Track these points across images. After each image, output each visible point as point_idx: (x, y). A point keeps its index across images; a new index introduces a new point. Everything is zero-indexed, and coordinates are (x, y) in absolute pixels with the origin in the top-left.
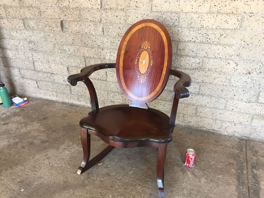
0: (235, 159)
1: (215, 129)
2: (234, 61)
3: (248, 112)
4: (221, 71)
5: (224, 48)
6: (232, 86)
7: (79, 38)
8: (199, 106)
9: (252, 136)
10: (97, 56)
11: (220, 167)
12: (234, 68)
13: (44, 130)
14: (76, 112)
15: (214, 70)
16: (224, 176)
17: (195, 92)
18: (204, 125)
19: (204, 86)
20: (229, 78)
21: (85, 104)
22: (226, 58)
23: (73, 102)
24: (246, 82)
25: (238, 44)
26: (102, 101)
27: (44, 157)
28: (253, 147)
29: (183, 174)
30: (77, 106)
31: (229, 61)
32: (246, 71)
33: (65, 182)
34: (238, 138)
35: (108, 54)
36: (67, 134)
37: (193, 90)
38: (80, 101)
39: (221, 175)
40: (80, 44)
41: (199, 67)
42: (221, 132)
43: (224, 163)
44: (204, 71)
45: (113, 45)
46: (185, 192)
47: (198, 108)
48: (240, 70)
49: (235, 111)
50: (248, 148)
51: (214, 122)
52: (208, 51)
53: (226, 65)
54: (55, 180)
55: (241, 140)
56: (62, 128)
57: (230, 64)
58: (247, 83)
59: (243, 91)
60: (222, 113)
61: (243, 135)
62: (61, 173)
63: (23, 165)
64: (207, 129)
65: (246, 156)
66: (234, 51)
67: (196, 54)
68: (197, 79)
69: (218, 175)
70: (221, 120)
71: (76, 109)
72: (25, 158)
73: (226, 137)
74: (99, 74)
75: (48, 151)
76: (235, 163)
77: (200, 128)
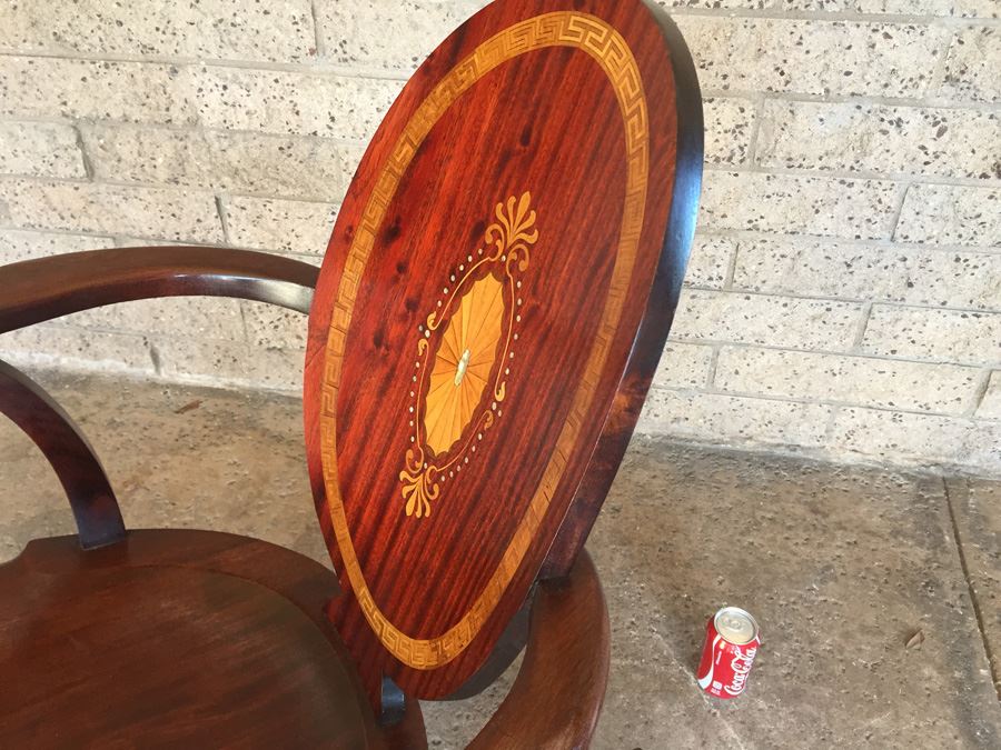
0: (921, 600)
1: (802, 444)
2: (931, 111)
3: (964, 359)
4: (852, 168)
5: (878, 37)
6: (901, 240)
7: (15, 8)
8: (727, 343)
9: (973, 461)
10: (145, 110)
11: (865, 666)
12: (923, 148)
15: (819, 164)
16: (897, 716)
17: (711, 279)
18: (746, 427)
19: (759, 246)
20: (891, 199)
21: (124, 367)
22: (888, 92)
23: (58, 360)
24: (979, 216)
25: (958, 13)
26: (218, 348)
28: (985, 519)
29: (704, 743)
31: (900, 109)
32: (985, 158)
35: (214, 98)
37: (697, 273)
38: (96, 356)
39: (880, 710)
40: (28, 46)
41: (738, 152)
42: (827, 452)
43: (882, 633)
44: (761, 170)
45: (233, 39)
47: (723, 352)
48: (955, 155)
49: (904, 357)
50: (964, 523)
51: (798, 413)
52: (791, 61)
53: (878, 135)
55: (924, 482)
57: (904, 125)
58: (980, 220)
59: (958, 260)
60: (836, 372)
61: (932, 459)
64: (763, 444)
65: (966, 572)
66: (934, 53)
67: (725, 77)
68: (724, 216)
69: (869, 716)
70: (830, 403)
73: (854, 476)
74: (177, 212)
76: (927, 628)
77: (727, 443)
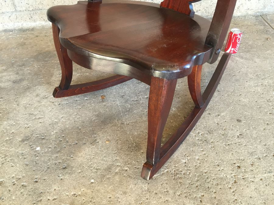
0: (267, 34)
9: (266, 10)
11: (261, 45)
13: (4, 68)
14: (37, 36)
16: (272, 51)
23: (22, 24)
27: (36, 99)
28: (273, 20)
30: (31, 30)
33: (97, 116)
34: (252, 16)
36: (46, 64)
43: (261, 40)
46: (250, 76)
50: (268, 21)
54: (80, 119)
55: (257, 16)
56: (32, 59)
61: (257, 11)
62: (82, 107)
63: (8, 119)
69: (266, 51)
71: (33, 33)
72: (4, 108)
73: (241, 18)
75: (35, 90)
76: (270, 37)
77: (210, 16)
